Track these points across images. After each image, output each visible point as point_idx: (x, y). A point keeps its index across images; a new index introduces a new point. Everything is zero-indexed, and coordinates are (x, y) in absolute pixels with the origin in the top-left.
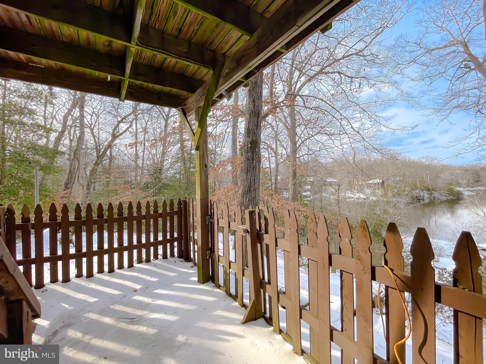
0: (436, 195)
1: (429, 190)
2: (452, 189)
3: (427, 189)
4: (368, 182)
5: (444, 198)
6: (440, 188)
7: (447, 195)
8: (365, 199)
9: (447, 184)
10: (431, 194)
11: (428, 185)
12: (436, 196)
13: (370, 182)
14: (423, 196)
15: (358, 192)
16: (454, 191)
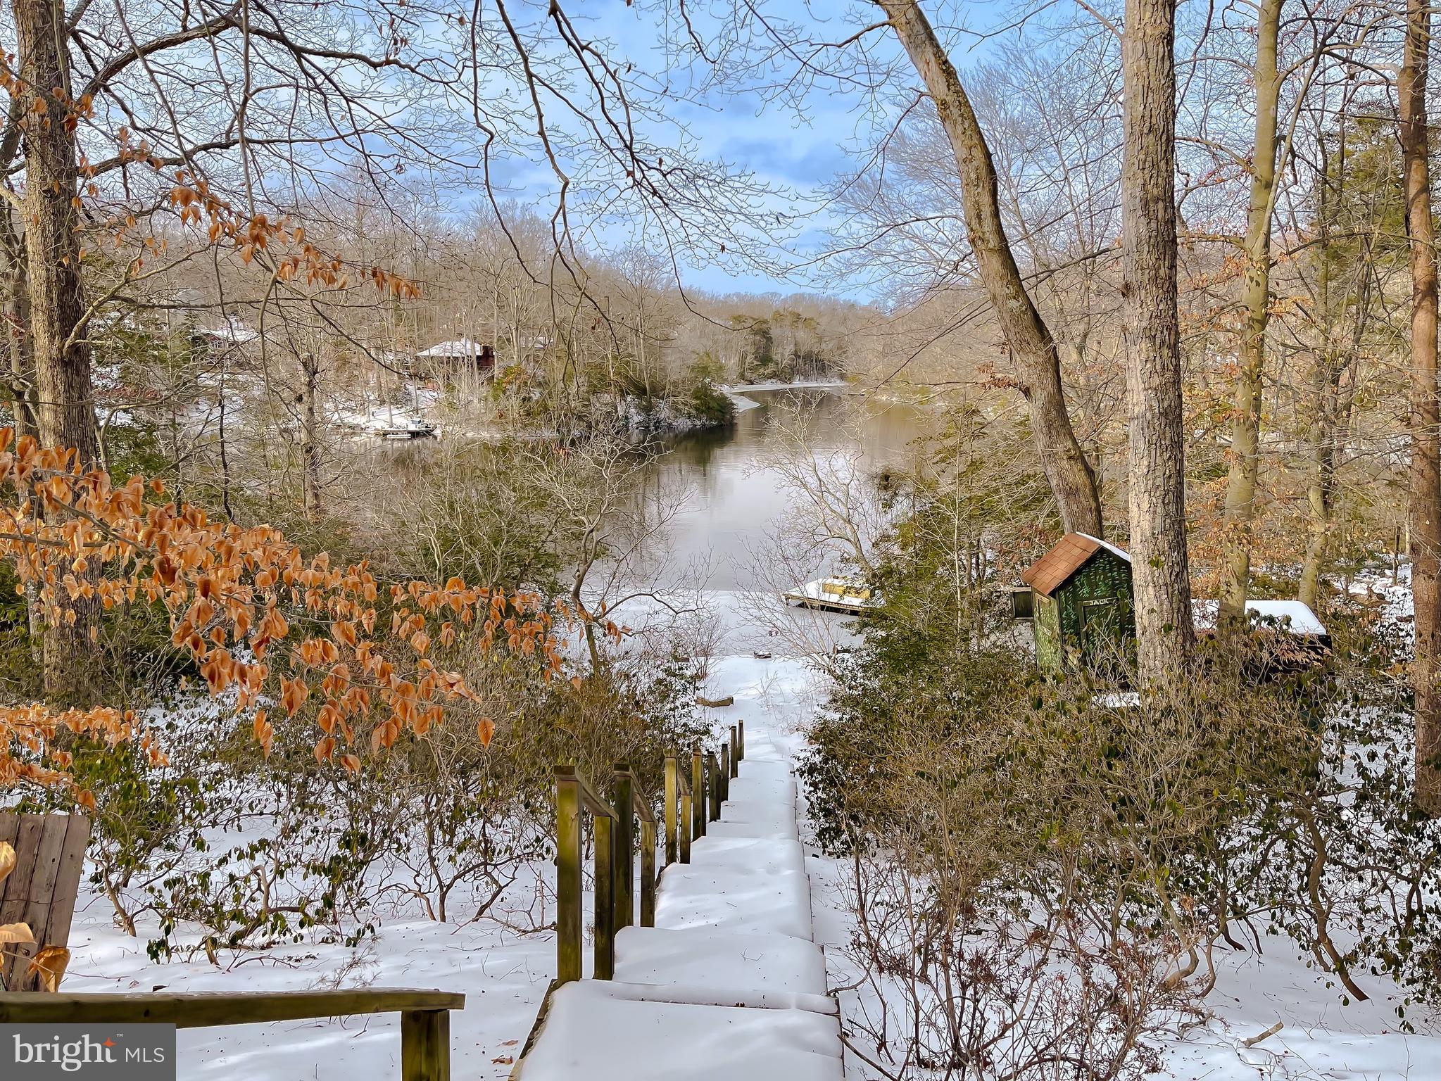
0: (664, 412)
1: (641, 391)
2: (705, 388)
3: (635, 386)
4: (426, 353)
5: (683, 424)
6: (675, 384)
7: (694, 412)
8: (415, 435)
9: (693, 369)
10: (648, 409)
11: (641, 371)
12: (662, 417)
13: (434, 351)
14: (627, 418)
15: (383, 403)
16: (713, 398)
